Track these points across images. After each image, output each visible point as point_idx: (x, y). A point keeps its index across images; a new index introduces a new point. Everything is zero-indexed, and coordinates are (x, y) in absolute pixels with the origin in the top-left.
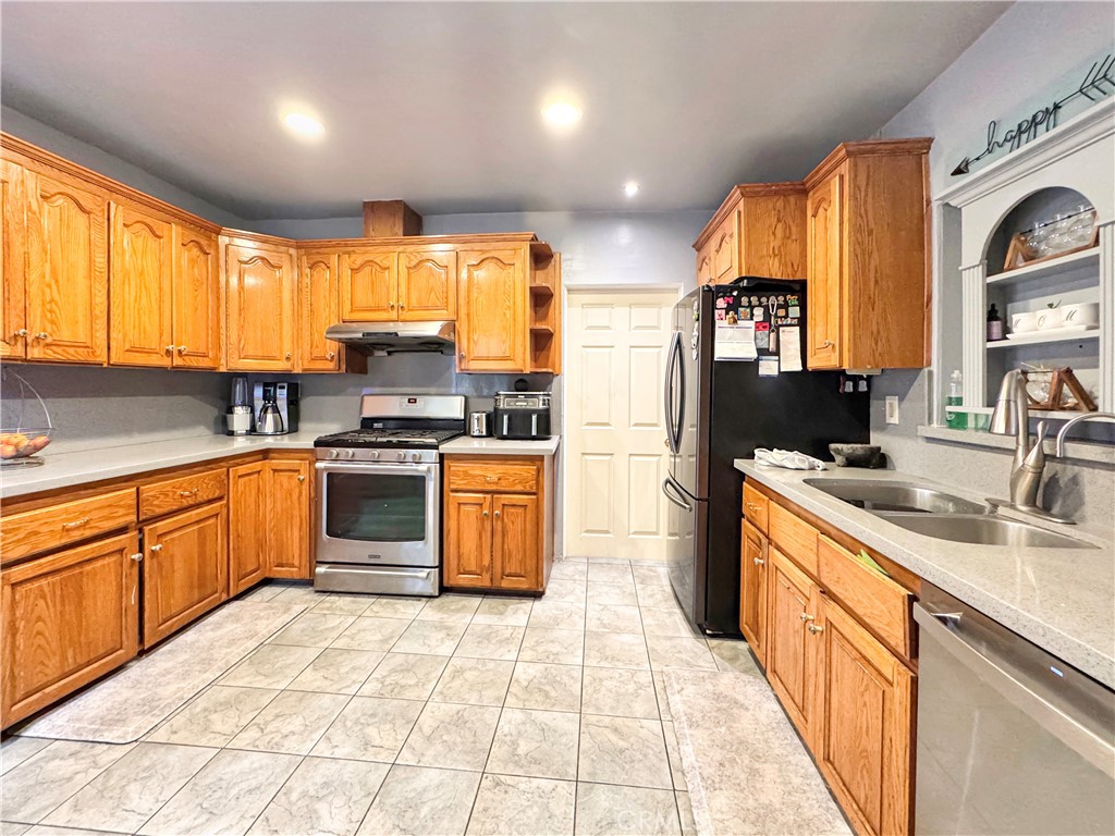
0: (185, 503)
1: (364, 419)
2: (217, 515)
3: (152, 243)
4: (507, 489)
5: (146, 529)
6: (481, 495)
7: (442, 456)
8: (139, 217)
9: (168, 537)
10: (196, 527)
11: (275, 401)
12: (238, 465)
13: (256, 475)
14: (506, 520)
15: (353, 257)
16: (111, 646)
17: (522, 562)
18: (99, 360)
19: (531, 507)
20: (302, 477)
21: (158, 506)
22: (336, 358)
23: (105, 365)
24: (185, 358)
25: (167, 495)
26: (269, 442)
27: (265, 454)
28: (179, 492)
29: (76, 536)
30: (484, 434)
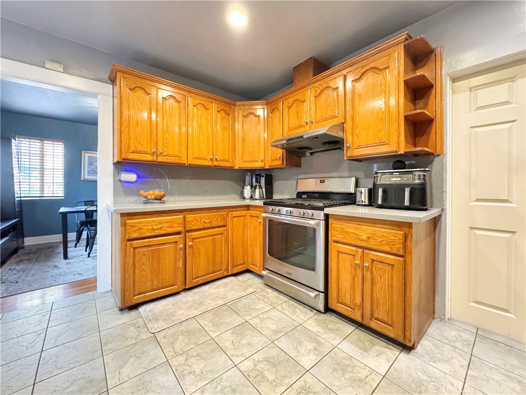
0: (206, 226)
1: (298, 192)
2: (222, 234)
3: (205, 112)
4: (375, 247)
5: (187, 234)
6: (354, 248)
7: (327, 216)
8: (199, 101)
9: (197, 240)
10: (211, 238)
11: (260, 184)
12: (234, 211)
13: (243, 218)
14: (374, 272)
15: (289, 100)
16: (172, 283)
17: (389, 312)
18: (183, 162)
19: (398, 267)
20: (259, 221)
21: (193, 225)
22: (281, 158)
23: (186, 165)
24: (219, 162)
25: (197, 221)
26: (248, 202)
27: (248, 207)
28: (203, 220)
29: (157, 232)
30: (367, 203)
